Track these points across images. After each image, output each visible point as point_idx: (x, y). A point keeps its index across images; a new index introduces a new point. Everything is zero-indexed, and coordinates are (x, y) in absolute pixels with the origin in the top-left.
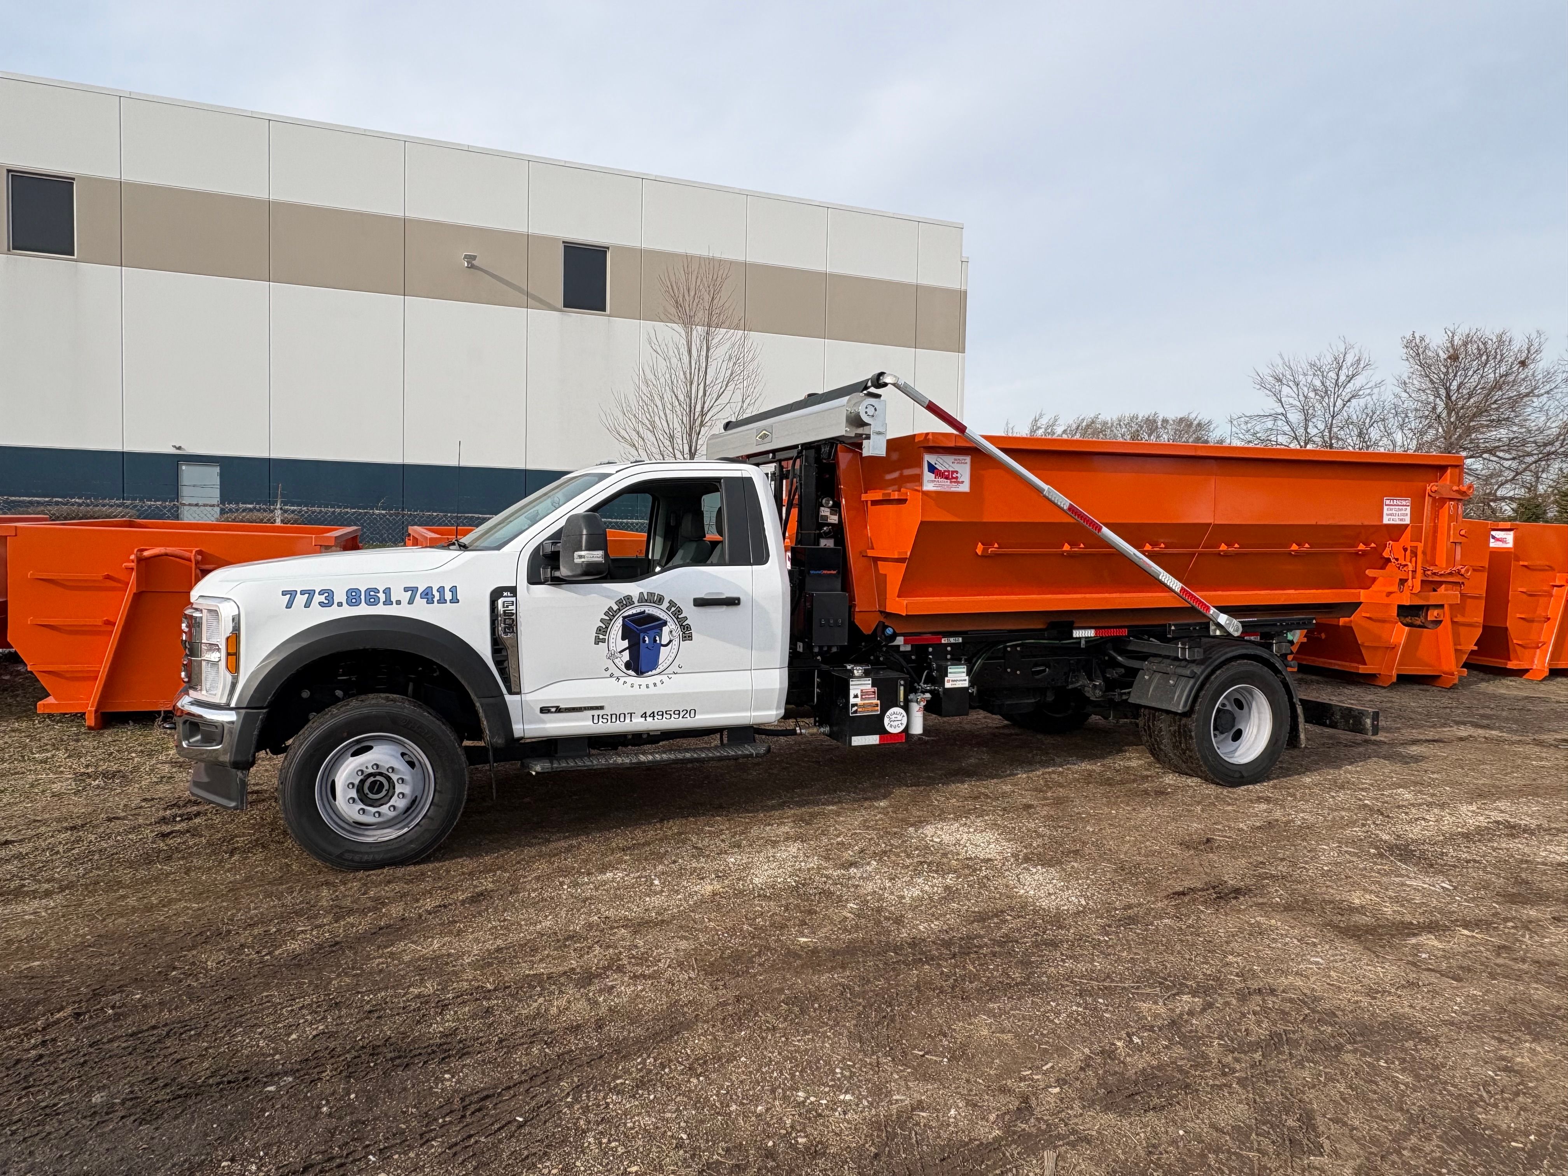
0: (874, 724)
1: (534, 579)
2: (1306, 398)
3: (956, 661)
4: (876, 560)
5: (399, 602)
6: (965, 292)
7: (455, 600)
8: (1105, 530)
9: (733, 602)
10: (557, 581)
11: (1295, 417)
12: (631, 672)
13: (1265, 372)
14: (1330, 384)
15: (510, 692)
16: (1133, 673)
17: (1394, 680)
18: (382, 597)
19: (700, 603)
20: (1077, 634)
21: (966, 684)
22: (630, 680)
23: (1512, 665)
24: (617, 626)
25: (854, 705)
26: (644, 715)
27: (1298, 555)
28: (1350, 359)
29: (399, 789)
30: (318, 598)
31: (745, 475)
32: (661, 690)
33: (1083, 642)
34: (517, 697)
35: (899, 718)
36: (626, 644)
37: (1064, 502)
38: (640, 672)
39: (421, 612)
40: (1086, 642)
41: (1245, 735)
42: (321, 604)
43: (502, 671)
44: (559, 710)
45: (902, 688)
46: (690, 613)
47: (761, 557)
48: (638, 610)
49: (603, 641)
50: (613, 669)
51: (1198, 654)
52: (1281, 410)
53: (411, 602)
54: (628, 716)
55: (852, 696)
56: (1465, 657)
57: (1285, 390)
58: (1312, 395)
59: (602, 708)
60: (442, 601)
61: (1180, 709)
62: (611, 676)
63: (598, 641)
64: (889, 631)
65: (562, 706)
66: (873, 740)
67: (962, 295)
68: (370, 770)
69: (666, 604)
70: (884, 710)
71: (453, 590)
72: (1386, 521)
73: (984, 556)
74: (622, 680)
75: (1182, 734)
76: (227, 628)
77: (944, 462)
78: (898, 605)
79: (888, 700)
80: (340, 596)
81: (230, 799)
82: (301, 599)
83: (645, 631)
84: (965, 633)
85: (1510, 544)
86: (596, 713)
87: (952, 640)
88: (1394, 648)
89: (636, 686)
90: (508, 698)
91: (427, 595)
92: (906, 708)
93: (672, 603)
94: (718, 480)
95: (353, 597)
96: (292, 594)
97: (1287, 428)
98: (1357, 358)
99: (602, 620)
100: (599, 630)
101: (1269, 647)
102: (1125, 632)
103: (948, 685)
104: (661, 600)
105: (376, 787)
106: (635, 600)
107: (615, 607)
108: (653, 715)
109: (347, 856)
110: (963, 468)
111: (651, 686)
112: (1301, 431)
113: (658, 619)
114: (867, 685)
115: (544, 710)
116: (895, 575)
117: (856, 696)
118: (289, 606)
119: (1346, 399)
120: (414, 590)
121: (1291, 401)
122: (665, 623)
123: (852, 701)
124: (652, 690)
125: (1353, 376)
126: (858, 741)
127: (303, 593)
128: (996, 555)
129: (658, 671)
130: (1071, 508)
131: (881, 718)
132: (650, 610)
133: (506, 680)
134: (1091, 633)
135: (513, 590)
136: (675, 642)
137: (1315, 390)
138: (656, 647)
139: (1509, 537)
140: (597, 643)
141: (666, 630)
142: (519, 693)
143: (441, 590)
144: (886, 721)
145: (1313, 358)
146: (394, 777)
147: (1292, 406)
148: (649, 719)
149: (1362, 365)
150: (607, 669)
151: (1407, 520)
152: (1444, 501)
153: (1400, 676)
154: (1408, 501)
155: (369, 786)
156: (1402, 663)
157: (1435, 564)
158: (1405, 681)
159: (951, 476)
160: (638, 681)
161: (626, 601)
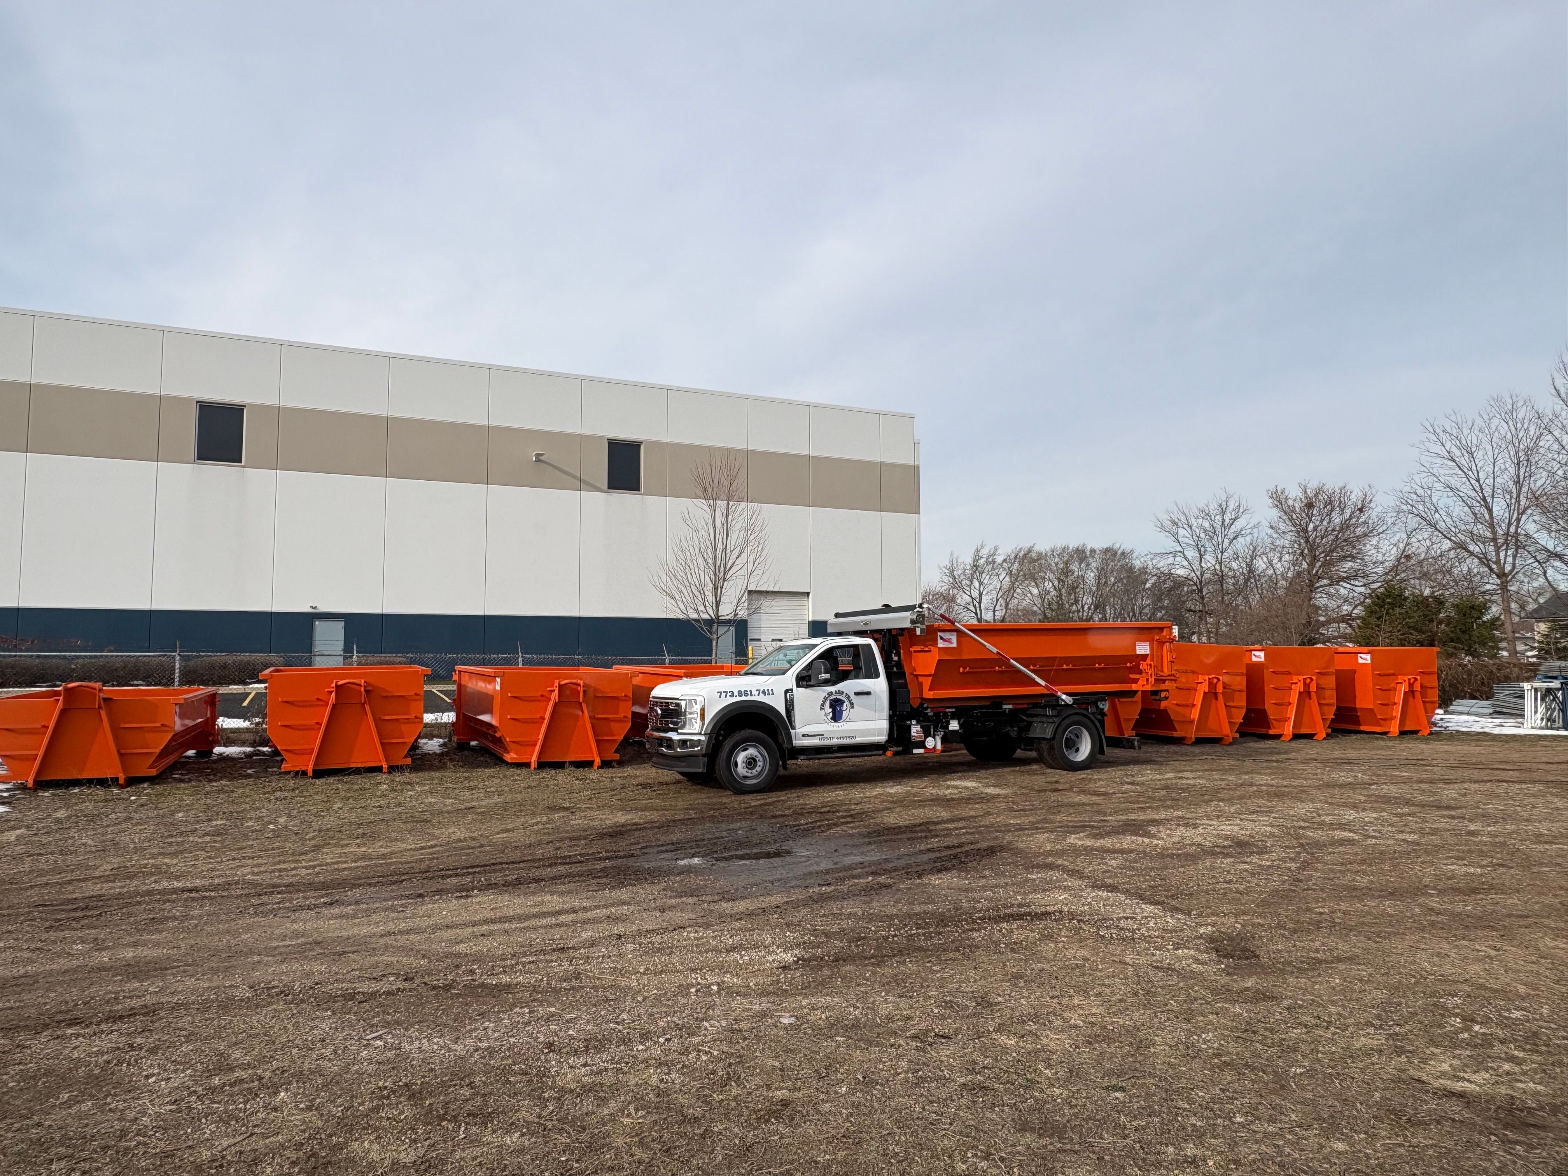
0: (922, 745)
1: (798, 686)
2: (1199, 537)
3: (953, 718)
4: (917, 676)
5: (755, 695)
6: (918, 467)
7: (773, 694)
8: (1012, 661)
9: (868, 693)
10: (807, 686)
11: (1191, 554)
12: (833, 721)
13: (1164, 518)
14: (1218, 525)
15: (792, 729)
16: (1030, 724)
17: (1193, 740)
18: (749, 693)
19: (857, 694)
20: (1004, 707)
21: (958, 728)
22: (833, 724)
23: (1271, 732)
24: (828, 703)
25: (913, 736)
26: (837, 738)
27: (1100, 669)
28: (1232, 505)
29: (759, 763)
30: (729, 694)
31: (867, 642)
32: (843, 728)
33: (1007, 710)
34: (794, 731)
35: (931, 742)
36: (831, 710)
37: (995, 650)
38: (836, 721)
39: (762, 698)
40: (1009, 710)
41: (1081, 749)
42: (730, 696)
43: (789, 720)
44: (808, 736)
45: (932, 730)
46: (853, 697)
47: (877, 676)
48: (835, 697)
49: (823, 709)
50: (826, 720)
51: (1055, 712)
52: (1179, 548)
53: (758, 695)
54: (831, 739)
55: (912, 732)
56: (1237, 727)
57: (1182, 532)
58: (1202, 535)
59: (822, 735)
60: (769, 694)
61: (1049, 737)
62: (826, 722)
63: (821, 709)
64: (925, 706)
65: (809, 734)
66: (921, 751)
67: (916, 469)
68: (749, 757)
69: (844, 695)
70: (926, 737)
71: (772, 691)
72: (1138, 652)
73: (963, 673)
74: (830, 724)
75: (1052, 748)
76: (700, 707)
77: (946, 635)
78: (929, 694)
79: (927, 734)
80: (736, 693)
82: (723, 695)
83: (838, 705)
84: (957, 707)
85: (1263, 659)
86: (821, 737)
87: (950, 710)
88: (1192, 721)
89: (835, 727)
90: (792, 731)
91: (764, 692)
92: (934, 738)
93: (847, 694)
94: (858, 645)
95: (740, 693)
96: (721, 692)
97: (1185, 563)
98: (1237, 504)
99: (822, 701)
100: (821, 705)
101: (1087, 709)
102: (1026, 706)
103: (950, 729)
104: (842, 693)
105: (750, 763)
106: (834, 693)
107: (827, 696)
108: (841, 738)
109: (741, 788)
110: (954, 638)
112: (1196, 566)
113: (842, 700)
114: (918, 728)
115: (803, 736)
116: (927, 682)
118: (720, 696)
119: (1231, 537)
120: (759, 691)
121: (1187, 540)
122: (844, 702)
123: (913, 734)
124: (840, 728)
125: (1235, 519)
126: (915, 751)
127: (724, 692)
128: (968, 673)
129: (842, 720)
130: (998, 653)
131: (924, 742)
132: (839, 697)
133: (791, 724)
134: (1010, 706)
135: (792, 690)
136: (848, 709)
137: (1205, 531)
138: (841, 711)
139: (1262, 654)
141: (845, 705)
142: (795, 729)
143: (768, 690)
144: (926, 743)
145: (1201, 505)
146: (757, 760)
147: (1188, 544)
148: (840, 740)
149: (1241, 510)
150: (824, 720)
151: (1148, 652)
152: (1164, 643)
153: (1196, 738)
154: (1148, 643)
155: (751, 762)
156: (1197, 730)
157: (1162, 671)
158: (1200, 741)
159: (949, 641)
160: (835, 724)
161: (830, 694)
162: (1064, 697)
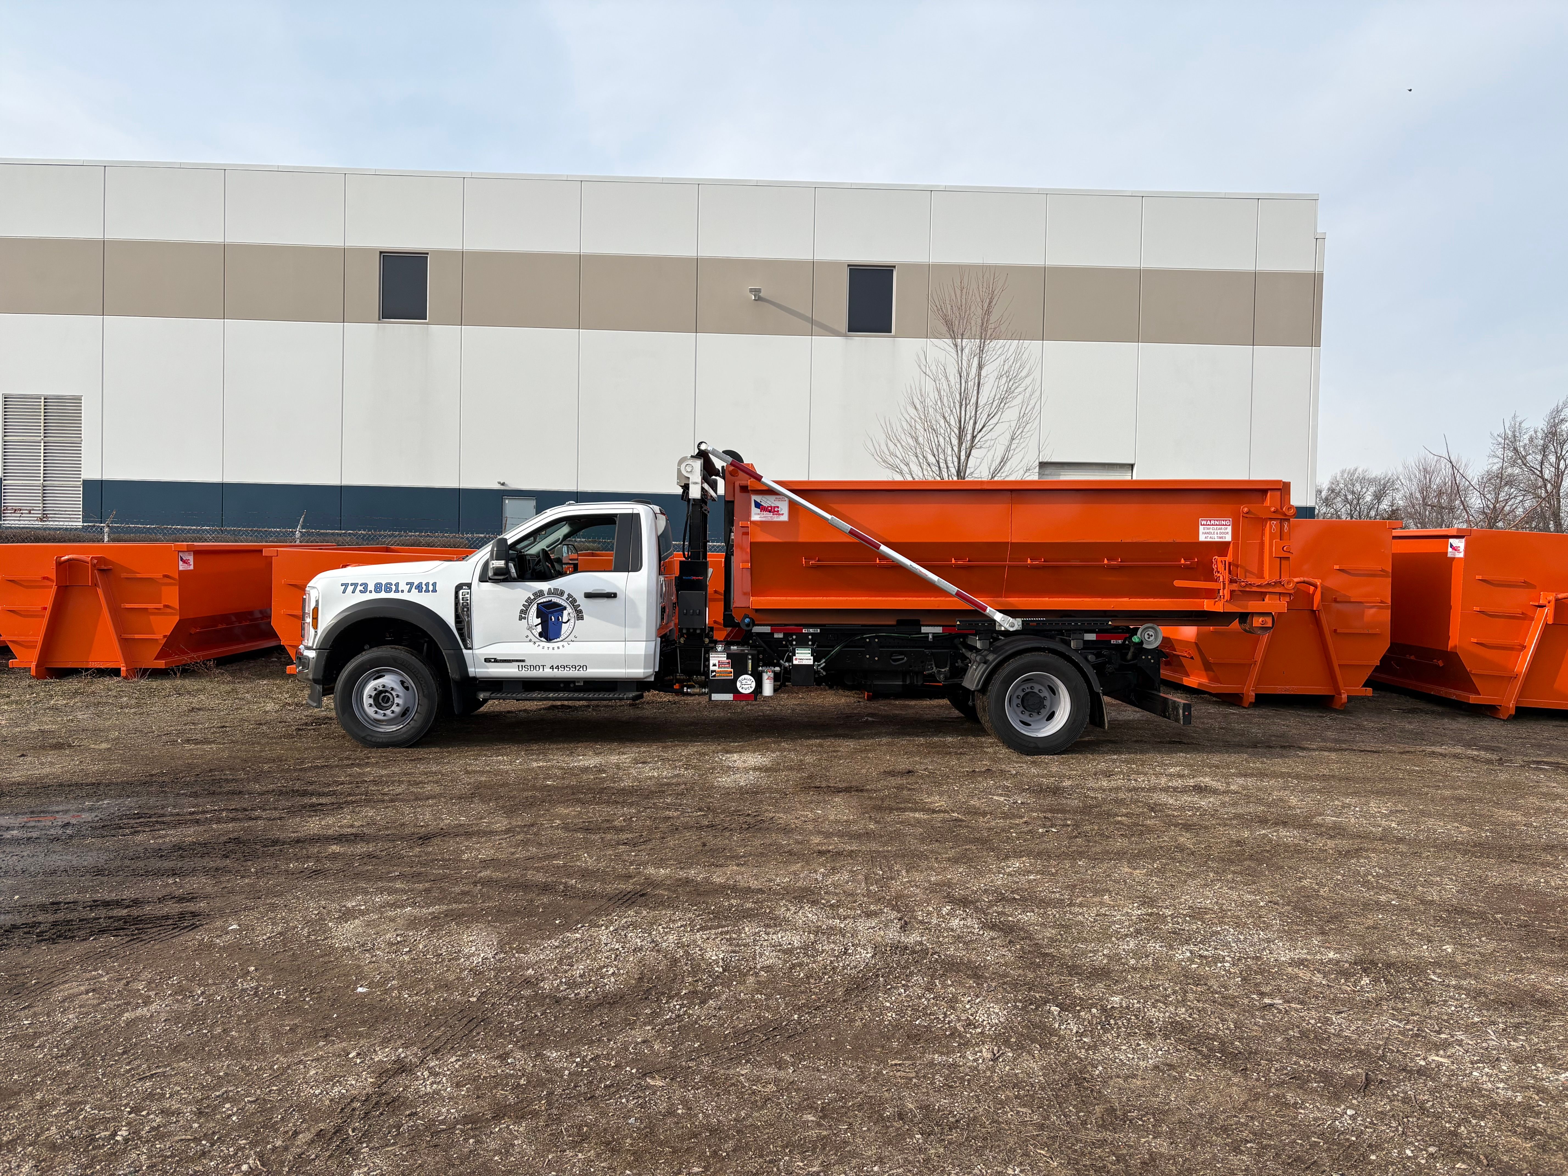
0: (729, 686)
1: (482, 579)
3: (807, 645)
5: (402, 591)
6: (1321, 275)
7: (434, 591)
8: (883, 548)
9: (612, 596)
10: (500, 582)
12: (543, 639)
15: (467, 648)
17: (1512, 711)
18: (394, 588)
19: (588, 596)
20: (924, 630)
21: (811, 662)
22: (542, 644)
24: (533, 610)
25: (713, 671)
26: (552, 667)
27: (1113, 568)
29: (397, 700)
30: (359, 588)
31: (635, 511)
32: (562, 651)
33: (930, 637)
34: (470, 651)
35: (749, 682)
36: (539, 620)
38: (549, 639)
39: (415, 597)
40: (933, 637)
42: (361, 591)
43: (462, 635)
44: (496, 661)
45: (750, 661)
46: (582, 601)
47: (636, 566)
48: (547, 599)
49: (525, 618)
50: (531, 637)
51: (988, 644)
53: (409, 591)
54: (541, 668)
55: (711, 664)
59: (523, 661)
60: (427, 591)
62: (530, 641)
63: (521, 618)
64: (747, 621)
65: (498, 658)
66: (729, 697)
67: (1316, 279)
68: (381, 688)
69: (565, 596)
70: (737, 676)
71: (434, 584)
72: (1202, 538)
73: (809, 567)
74: (537, 644)
76: (313, 605)
77: (768, 500)
78: (749, 601)
79: (739, 669)
80: (371, 587)
81: (314, 702)
82: (350, 588)
83: (552, 613)
84: (824, 625)
86: (520, 664)
87: (811, 631)
89: (546, 648)
90: (465, 651)
91: (419, 587)
92: (755, 676)
93: (570, 596)
94: (615, 515)
95: (378, 588)
96: (346, 585)
99: (524, 605)
100: (522, 611)
101: (1060, 642)
103: (795, 662)
104: (562, 593)
105: (384, 699)
106: (546, 593)
107: (532, 597)
108: (557, 668)
109: (368, 738)
111: (556, 648)
113: (560, 605)
114: (723, 658)
115: (487, 660)
117: (714, 665)
118: (344, 592)
120: (411, 584)
122: (565, 608)
123: (712, 668)
124: (556, 651)
126: (716, 696)
127: (352, 585)
128: (816, 567)
129: (561, 639)
130: (853, 532)
131: (734, 681)
132: (555, 600)
133: (464, 641)
134: (939, 630)
135: (469, 586)
136: (572, 621)
138: (559, 624)
140: (520, 619)
141: (565, 613)
142: (470, 649)
143: (427, 584)
144: (738, 684)
146: (394, 693)
148: (556, 670)
150: (527, 637)
151: (1228, 538)
152: (1263, 521)
153: (1518, 709)
154: (1229, 521)
155: (382, 698)
156: (1521, 694)
157: (1262, 577)
158: (1524, 714)
159: (773, 510)
160: (547, 645)
161: (540, 594)
162: (998, 617)
